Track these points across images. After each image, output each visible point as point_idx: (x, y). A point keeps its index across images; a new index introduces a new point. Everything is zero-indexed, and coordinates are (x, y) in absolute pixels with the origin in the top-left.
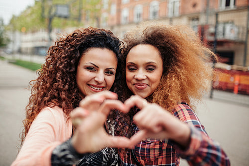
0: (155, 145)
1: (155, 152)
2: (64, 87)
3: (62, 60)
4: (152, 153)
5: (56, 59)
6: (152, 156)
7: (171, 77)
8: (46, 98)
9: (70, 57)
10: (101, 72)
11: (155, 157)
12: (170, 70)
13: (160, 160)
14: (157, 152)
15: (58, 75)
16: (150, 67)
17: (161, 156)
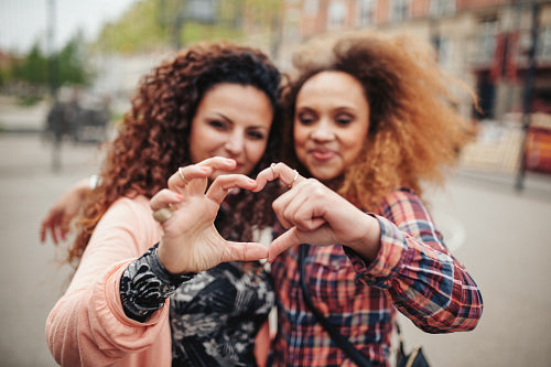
0: (347, 273)
1: (347, 286)
2: (161, 157)
3: (164, 105)
4: (342, 289)
5: (152, 101)
6: (341, 295)
7: (384, 138)
8: (123, 182)
9: (179, 100)
10: (239, 132)
11: (347, 297)
12: (382, 124)
13: (358, 303)
14: (352, 288)
15: (154, 133)
16: (342, 117)
17: (360, 296)
